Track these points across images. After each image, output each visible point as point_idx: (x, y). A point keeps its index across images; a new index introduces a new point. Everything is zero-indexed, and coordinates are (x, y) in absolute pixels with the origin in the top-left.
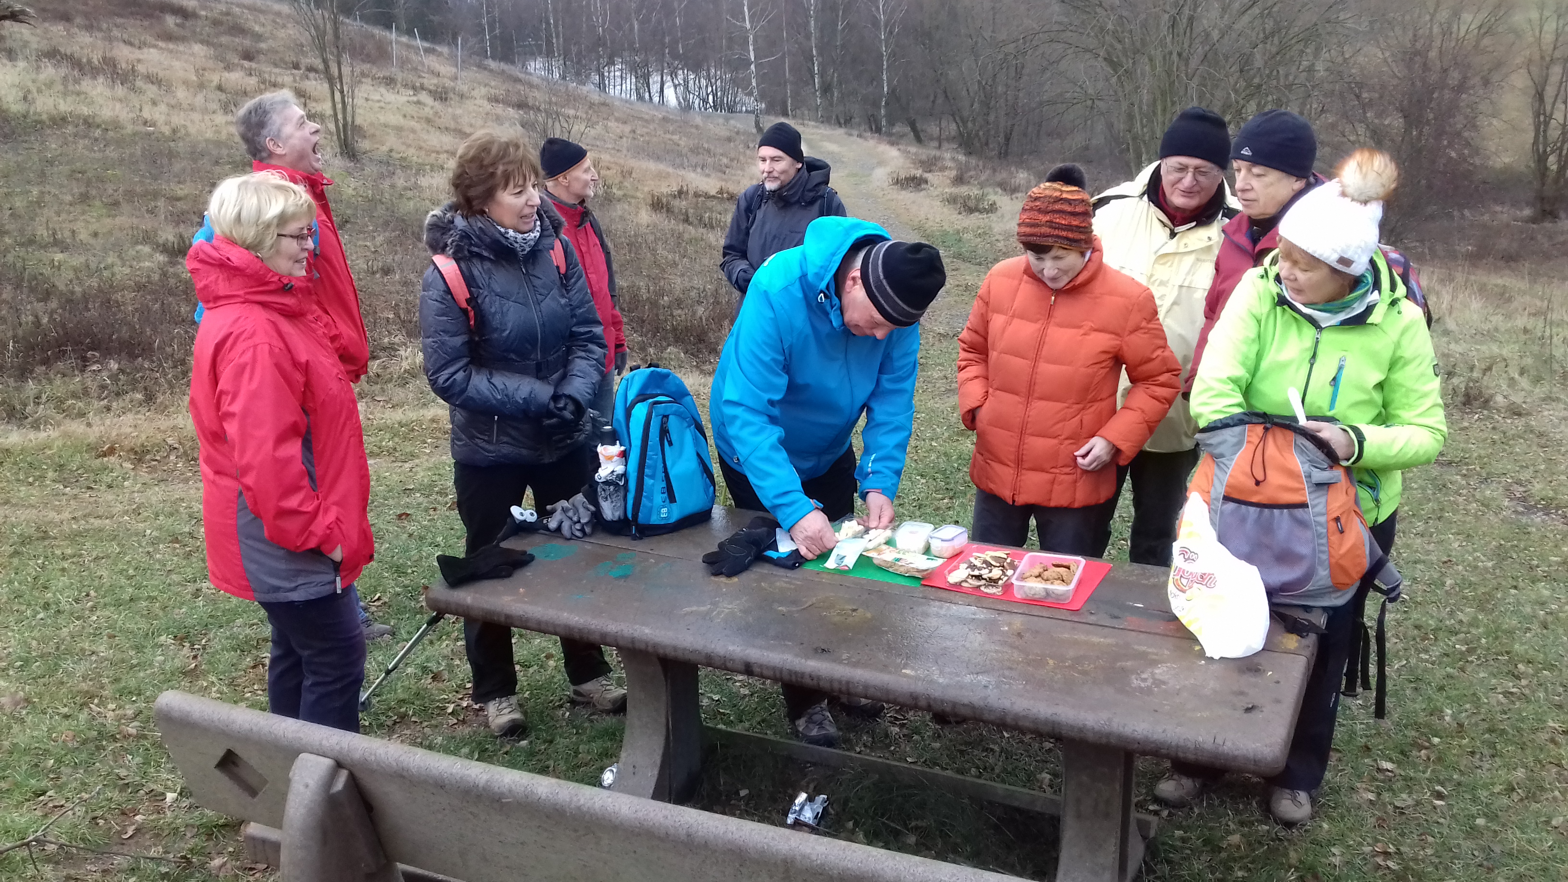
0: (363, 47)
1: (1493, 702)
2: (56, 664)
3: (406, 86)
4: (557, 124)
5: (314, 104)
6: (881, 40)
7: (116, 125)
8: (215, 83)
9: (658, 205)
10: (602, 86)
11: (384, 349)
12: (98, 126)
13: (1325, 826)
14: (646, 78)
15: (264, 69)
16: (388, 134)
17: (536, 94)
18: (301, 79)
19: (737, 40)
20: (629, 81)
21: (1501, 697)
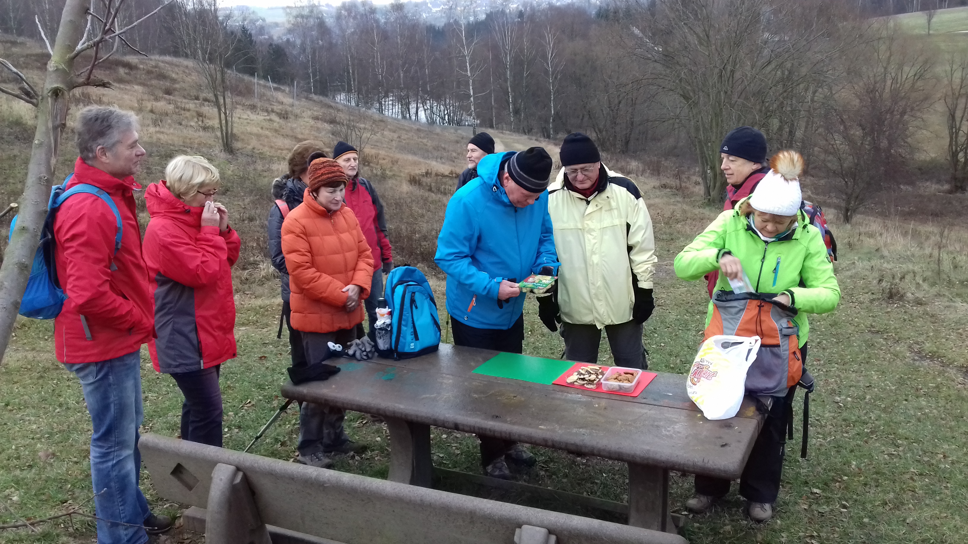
0: (237, 87)
1: (881, 458)
2: (68, 436)
3: (263, 110)
4: (353, 132)
5: (208, 121)
6: (549, 83)
8: (149, 108)
9: (414, 181)
10: (380, 110)
11: (251, 264)
13: (779, 522)
14: (408, 104)
15: (178, 100)
16: (252, 138)
17: (342, 116)
18: (200, 106)
19: (463, 83)
20: (397, 107)
21: (886, 456)
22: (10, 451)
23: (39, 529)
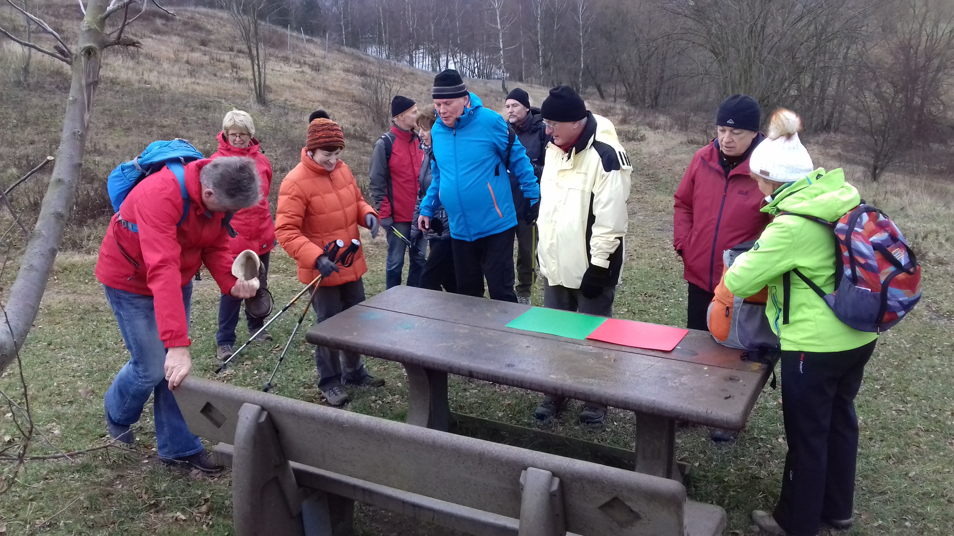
0: (271, 38)
3: (295, 62)
4: (383, 85)
5: (242, 72)
6: (580, 36)
7: (129, 83)
8: (185, 59)
10: (411, 63)
12: (119, 84)
14: (438, 58)
15: (213, 51)
16: (285, 90)
17: (372, 68)
18: (235, 57)
19: (493, 35)
20: (427, 59)
21: (894, 412)
22: (52, 388)
23: (79, 460)
